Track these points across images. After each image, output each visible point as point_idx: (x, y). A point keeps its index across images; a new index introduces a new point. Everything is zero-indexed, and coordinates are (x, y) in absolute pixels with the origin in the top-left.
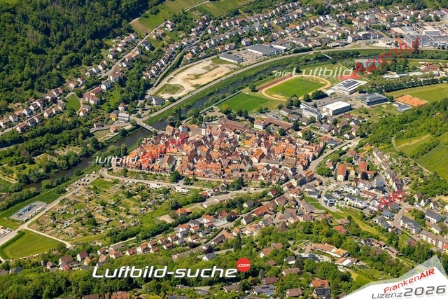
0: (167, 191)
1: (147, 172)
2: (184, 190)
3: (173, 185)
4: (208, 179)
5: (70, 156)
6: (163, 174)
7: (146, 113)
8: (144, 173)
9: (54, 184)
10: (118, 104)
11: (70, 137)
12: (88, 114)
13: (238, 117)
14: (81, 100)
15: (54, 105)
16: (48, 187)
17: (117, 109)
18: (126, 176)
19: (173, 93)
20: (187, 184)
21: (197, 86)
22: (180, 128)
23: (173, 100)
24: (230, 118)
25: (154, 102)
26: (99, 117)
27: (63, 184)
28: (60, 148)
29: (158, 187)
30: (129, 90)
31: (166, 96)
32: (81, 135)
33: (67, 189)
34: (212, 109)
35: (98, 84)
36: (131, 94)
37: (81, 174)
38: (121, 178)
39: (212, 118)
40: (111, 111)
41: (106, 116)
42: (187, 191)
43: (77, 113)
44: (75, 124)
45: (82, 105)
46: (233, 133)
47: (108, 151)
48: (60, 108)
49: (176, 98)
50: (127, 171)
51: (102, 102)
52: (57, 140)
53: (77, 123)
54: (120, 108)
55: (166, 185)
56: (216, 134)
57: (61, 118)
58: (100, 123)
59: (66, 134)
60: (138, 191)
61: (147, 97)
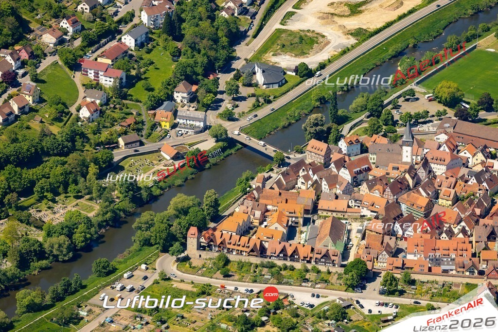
0: (341, 313)
1: (280, 263)
2: (385, 310)
3: (353, 296)
4: (441, 279)
5: (76, 225)
6: (322, 268)
7: (244, 106)
8: (272, 266)
9: (48, 299)
10: (171, 86)
11: (67, 174)
12: (102, 113)
13: (482, 114)
14: (78, 78)
15: (12, 91)
16: (34, 308)
17: (170, 98)
18: (227, 276)
19: (303, 53)
20: (391, 293)
21: (361, 34)
22: (343, 145)
23: (305, 73)
24: (464, 116)
25: (259, 78)
26: (130, 120)
27: (70, 300)
28: (43, 205)
29: (316, 302)
30: (193, 47)
31: (287, 61)
32: (93, 169)
33: (83, 313)
34: (412, 93)
35: (112, 33)
36: (201, 59)
37: (109, 273)
38: (217, 282)
39: (418, 116)
40: (156, 104)
41: (146, 115)
42: (393, 311)
43: (73, 110)
44: (72, 140)
45: (81, 90)
46: (480, 157)
47: (170, 211)
48: (29, 99)
49: (312, 66)
50: (227, 262)
51: (130, 81)
52: (33, 183)
53: (76, 137)
54: (178, 96)
55: (336, 296)
56: (441, 161)
57: (35, 125)
58: (133, 136)
59: (53, 168)
60: (268, 313)
61: (237, 65)
